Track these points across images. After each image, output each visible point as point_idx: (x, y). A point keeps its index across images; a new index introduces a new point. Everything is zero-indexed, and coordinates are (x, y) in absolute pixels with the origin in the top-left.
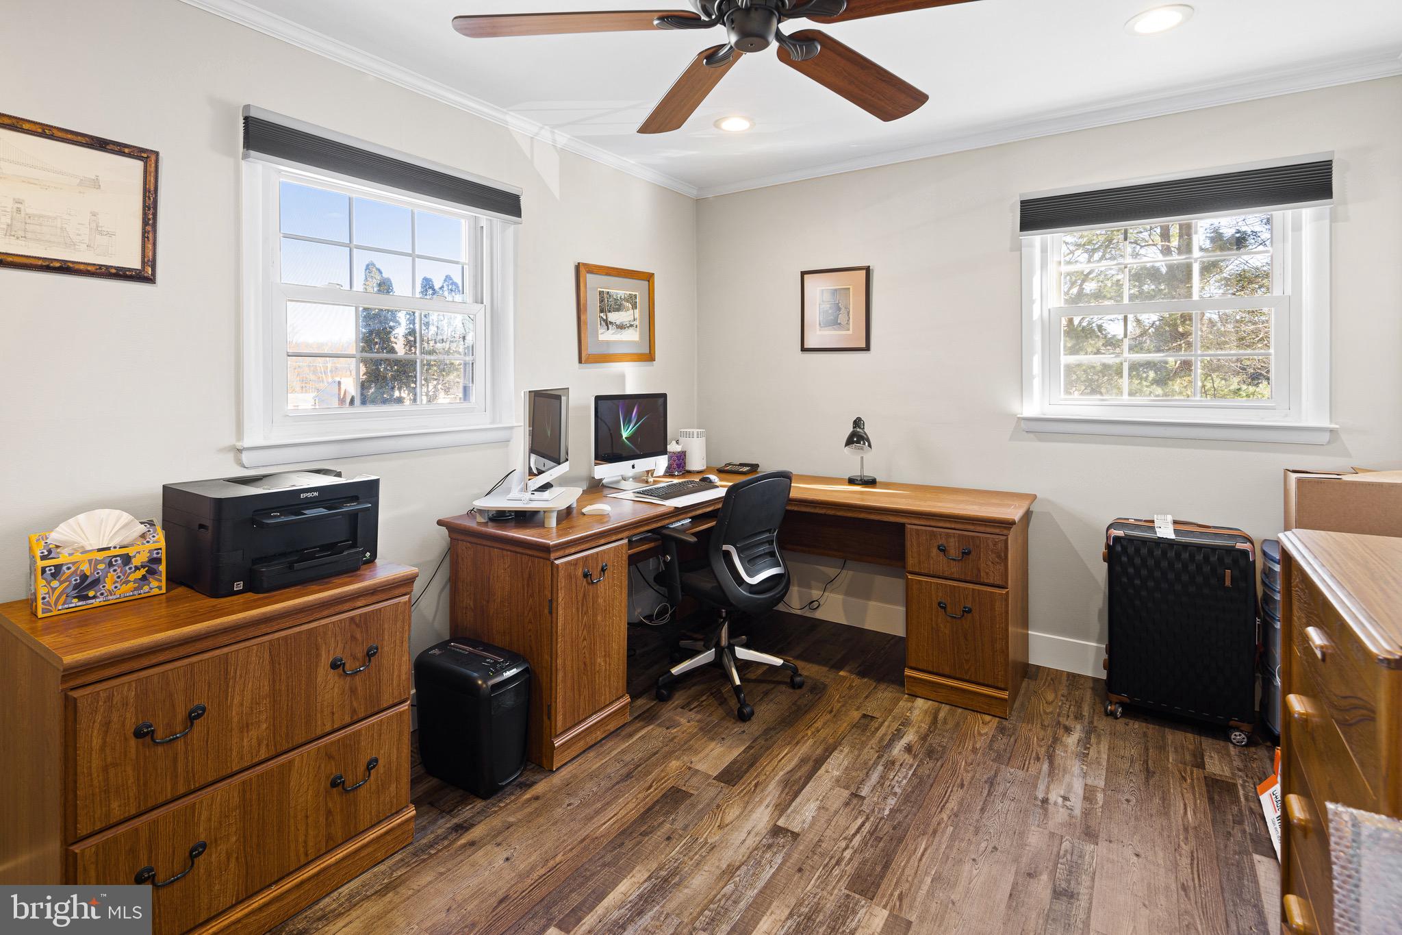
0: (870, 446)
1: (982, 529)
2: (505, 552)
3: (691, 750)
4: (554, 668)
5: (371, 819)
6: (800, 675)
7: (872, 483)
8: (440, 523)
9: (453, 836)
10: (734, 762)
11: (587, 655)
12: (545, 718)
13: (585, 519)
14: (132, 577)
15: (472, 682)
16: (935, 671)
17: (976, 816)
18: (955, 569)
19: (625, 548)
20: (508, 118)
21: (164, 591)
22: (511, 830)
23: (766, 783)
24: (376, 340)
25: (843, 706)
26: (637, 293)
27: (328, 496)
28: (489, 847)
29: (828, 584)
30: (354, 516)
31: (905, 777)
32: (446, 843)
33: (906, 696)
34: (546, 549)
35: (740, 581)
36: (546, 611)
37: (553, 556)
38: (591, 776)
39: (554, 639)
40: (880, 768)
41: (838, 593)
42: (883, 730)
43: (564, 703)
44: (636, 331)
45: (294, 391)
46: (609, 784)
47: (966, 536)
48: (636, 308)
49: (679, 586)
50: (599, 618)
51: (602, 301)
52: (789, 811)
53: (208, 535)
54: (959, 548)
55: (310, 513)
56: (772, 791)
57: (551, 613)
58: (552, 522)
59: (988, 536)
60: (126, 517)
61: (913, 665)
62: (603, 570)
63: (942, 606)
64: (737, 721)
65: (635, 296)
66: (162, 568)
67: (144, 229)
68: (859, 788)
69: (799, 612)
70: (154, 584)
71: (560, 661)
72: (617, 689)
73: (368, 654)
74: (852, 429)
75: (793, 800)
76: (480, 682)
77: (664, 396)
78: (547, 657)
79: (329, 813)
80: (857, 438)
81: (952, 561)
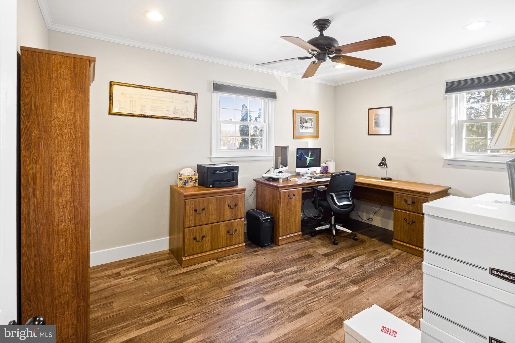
0: (387, 167)
1: (418, 195)
2: (268, 188)
3: (317, 248)
4: (279, 219)
5: (235, 243)
6: (357, 237)
7: (390, 179)
8: (254, 180)
9: (253, 252)
10: (329, 252)
11: (289, 218)
12: (277, 231)
13: (291, 182)
14: (193, 182)
15: (259, 218)
16: (403, 241)
17: (399, 277)
18: (410, 208)
19: (301, 191)
20: (274, 72)
21: (198, 186)
22: (266, 254)
23: (336, 258)
24: (245, 130)
25: (369, 247)
26: (313, 117)
27: (229, 169)
28: (261, 256)
29: (376, 213)
30: (233, 174)
31: (380, 265)
32: (251, 253)
33: (393, 248)
34: (278, 187)
35: (336, 204)
36: (278, 203)
37: (279, 189)
38: (288, 248)
39: (279, 211)
40: (373, 262)
41: (379, 217)
42: (379, 254)
43: (282, 228)
44: (312, 129)
45: (222, 146)
46: (292, 251)
47: (413, 197)
48: (312, 122)
49: (318, 204)
50: (293, 208)
51: (301, 120)
52: (340, 265)
53: (206, 175)
54: (411, 200)
55: (224, 172)
56: (337, 260)
57: (279, 204)
58: (281, 181)
59: (422, 197)
60: (192, 170)
61: (396, 238)
62: (294, 195)
63: (405, 220)
64: (333, 244)
65: (312, 118)
66: (198, 181)
67: (195, 110)
68: (364, 264)
69: (366, 222)
70: (196, 184)
71: (281, 217)
72: (298, 229)
73: (235, 205)
74: (381, 161)
75: (342, 263)
76: (261, 218)
77: (320, 149)
78: (278, 216)
79: (227, 238)
80: (383, 164)
81: (409, 205)
